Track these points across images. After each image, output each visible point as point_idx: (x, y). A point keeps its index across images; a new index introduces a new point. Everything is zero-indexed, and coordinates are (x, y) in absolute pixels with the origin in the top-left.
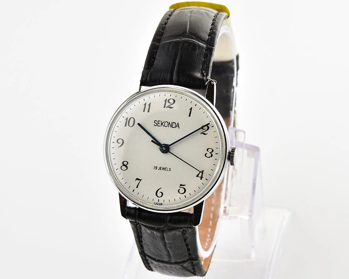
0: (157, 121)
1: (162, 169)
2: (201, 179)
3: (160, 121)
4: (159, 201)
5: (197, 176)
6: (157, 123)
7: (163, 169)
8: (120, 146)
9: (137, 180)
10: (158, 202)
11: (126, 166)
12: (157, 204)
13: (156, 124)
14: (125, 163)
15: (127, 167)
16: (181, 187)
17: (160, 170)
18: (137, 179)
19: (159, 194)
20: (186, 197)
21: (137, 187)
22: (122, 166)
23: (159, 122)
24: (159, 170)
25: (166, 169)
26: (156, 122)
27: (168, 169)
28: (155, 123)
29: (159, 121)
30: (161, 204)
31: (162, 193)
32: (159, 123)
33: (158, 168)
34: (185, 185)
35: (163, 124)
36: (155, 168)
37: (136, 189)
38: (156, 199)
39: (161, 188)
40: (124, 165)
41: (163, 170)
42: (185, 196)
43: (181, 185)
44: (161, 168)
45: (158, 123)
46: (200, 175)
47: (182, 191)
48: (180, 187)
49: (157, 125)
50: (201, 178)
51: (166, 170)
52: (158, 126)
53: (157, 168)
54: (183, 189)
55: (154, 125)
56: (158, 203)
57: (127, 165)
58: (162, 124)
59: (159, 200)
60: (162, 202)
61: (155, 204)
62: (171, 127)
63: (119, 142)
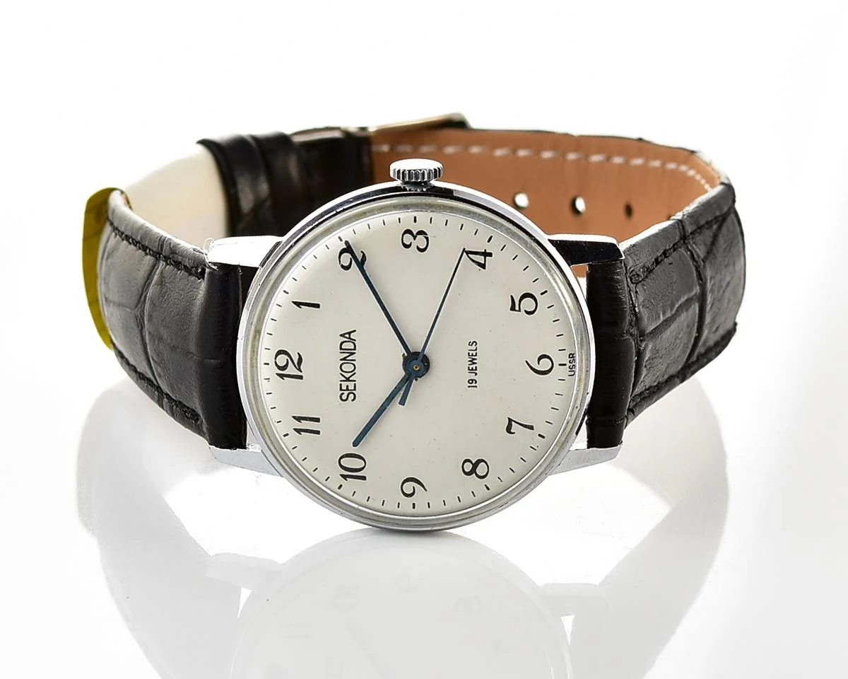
0: (343, 394)
1: (474, 366)
2: (490, 255)
3: (341, 385)
4: (565, 365)
5: (484, 268)
6: (348, 393)
7: (473, 362)
8: (423, 486)
9: (512, 431)
10: (567, 366)
11: (475, 465)
12: (572, 369)
13: (351, 396)
14: (468, 467)
15: (479, 461)
16: (517, 308)
17: (476, 369)
18: (509, 430)
19: (545, 365)
20: (546, 292)
21: (531, 428)
22: (476, 474)
23: (345, 388)
24: (476, 374)
25: (472, 355)
26: (344, 397)
27: (471, 348)
28: (347, 399)
29: (341, 389)
30: (572, 356)
31: (540, 359)
32: (347, 386)
33: (472, 376)
34: (512, 296)
35: (347, 375)
36: (474, 385)
37: (536, 432)
38: (559, 372)
39: (527, 362)
40: (473, 471)
41: (476, 363)
42: (542, 294)
43: (513, 308)
44: (472, 369)
45: (347, 389)
46: (481, 259)
47: (528, 304)
48: (520, 310)
49: (352, 392)
50: (486, 254)
51: (476, 355)
52: (355, 389)
53: (472, 380)
54: (522, 302)
55: (353, 400)
56: (568, 364)
57: (474, 462)
58: (348, 380)
59: (560, 365)
60: (567, 353)
61: (573, 373)
62: (354, 353)
63: (412, 492)
